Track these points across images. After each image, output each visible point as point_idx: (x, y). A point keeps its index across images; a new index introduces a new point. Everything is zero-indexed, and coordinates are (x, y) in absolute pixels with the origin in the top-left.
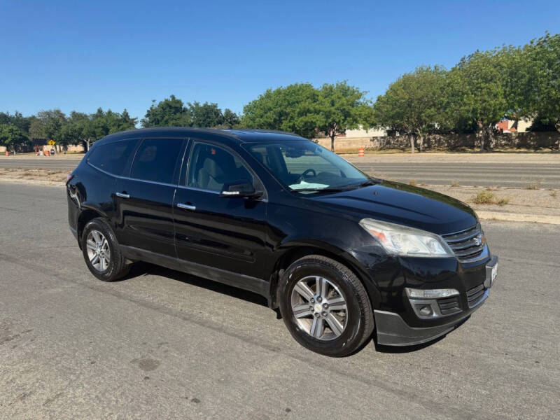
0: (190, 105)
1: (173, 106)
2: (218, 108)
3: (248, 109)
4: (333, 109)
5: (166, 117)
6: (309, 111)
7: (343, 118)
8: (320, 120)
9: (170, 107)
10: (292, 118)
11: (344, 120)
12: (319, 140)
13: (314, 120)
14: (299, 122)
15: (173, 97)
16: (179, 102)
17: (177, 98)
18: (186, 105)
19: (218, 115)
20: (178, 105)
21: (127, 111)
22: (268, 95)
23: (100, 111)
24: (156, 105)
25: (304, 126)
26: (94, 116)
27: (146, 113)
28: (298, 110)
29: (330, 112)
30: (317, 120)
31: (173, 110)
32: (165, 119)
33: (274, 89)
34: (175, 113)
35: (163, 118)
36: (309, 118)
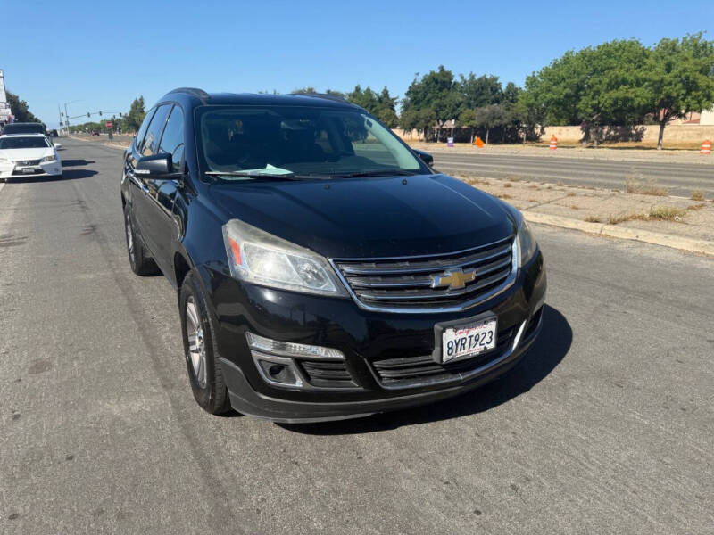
0: (462, 77)
1: (439, 80)
2: (498, 82)
3: (531, 82)
4: (668, 77)
5: (430, 95)
6: (624, 82)
7: (684, 92)
8: (642, 95)
9: (437, 82)
10: (597, 93)
11: (685, 96)
12: (646, 127)
13: (630, 95)
14: (606, 98)
15: (442, 69)
16: (449, 75)
17: (447, 69)
18: (457, 79)
19: (496, 90)
20: (446, 79)
21: (388, 89)
22: (566, 60)
23: (358, 89)
24: (420, 80)
25: (612, 105)
26: (350, 95)
27: (408, 90)
28: (607, 80)
29: (662, 81)
30: (637, 96)
31: (439, 86)
32: (427, 98)
33: (577, 50)
34: (441, 90)
35: (425, 96)
36: (622, 92)
